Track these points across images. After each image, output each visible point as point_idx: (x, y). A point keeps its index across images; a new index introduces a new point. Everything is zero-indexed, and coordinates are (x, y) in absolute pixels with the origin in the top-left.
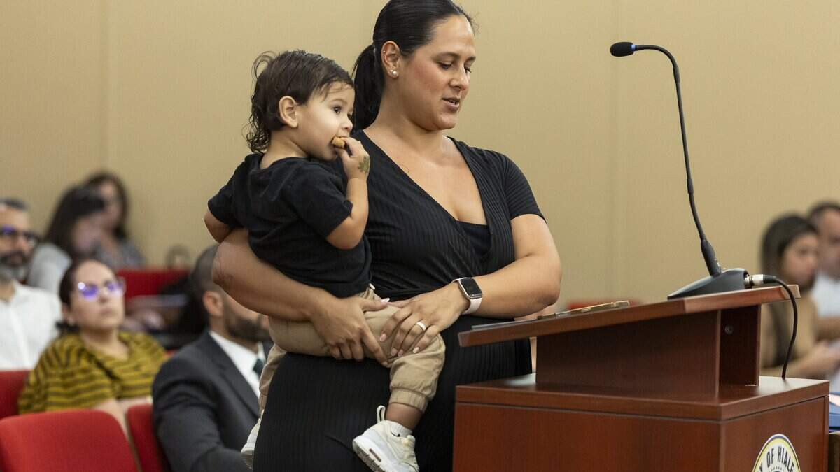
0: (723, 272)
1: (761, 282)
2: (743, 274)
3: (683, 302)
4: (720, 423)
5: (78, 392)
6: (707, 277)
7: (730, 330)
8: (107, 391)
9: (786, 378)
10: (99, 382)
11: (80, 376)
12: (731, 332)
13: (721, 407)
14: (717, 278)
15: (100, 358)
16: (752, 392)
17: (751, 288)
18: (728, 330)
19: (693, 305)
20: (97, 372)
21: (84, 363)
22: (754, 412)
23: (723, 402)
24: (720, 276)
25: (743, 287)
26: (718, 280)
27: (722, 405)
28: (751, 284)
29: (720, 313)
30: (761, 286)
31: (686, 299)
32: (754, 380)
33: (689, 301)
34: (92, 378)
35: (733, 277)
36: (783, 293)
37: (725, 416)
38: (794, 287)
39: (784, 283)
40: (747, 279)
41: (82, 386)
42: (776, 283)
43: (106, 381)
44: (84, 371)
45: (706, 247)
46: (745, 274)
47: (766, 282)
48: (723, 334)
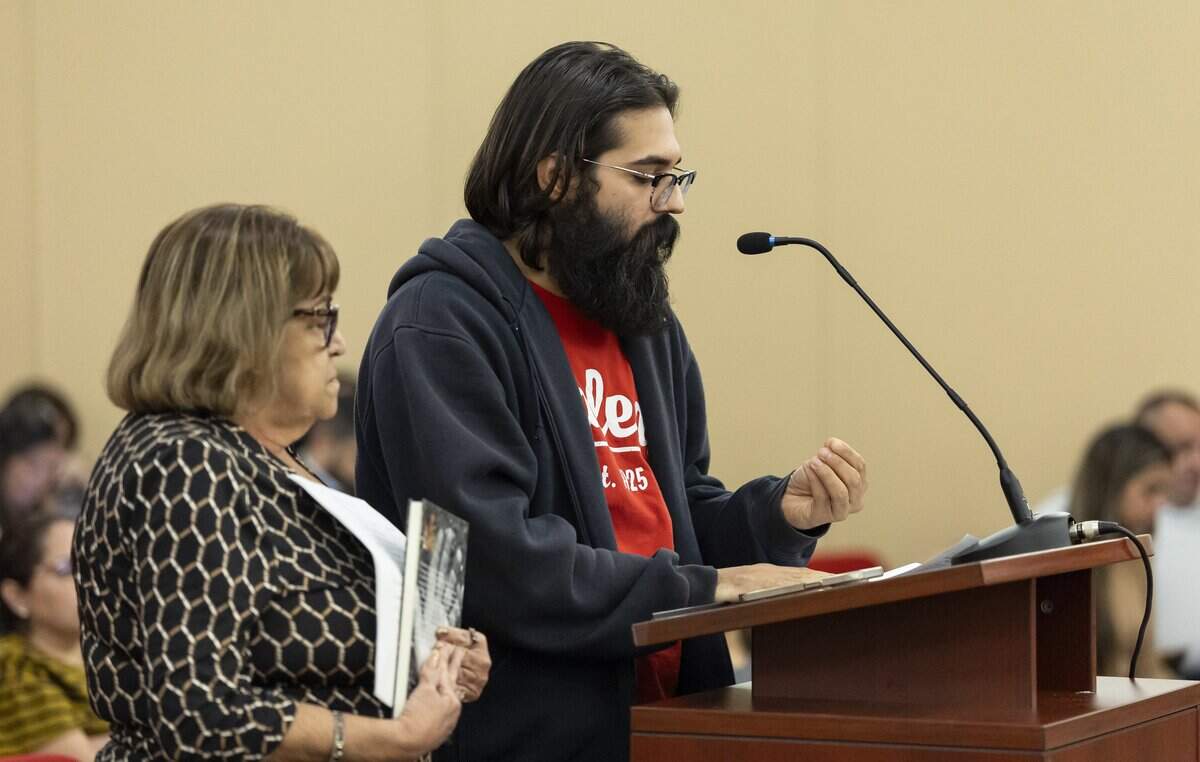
0: (1036, 518)
1: (1095, 532)
2: (1066, 521)
3: (979, 566)
4: (1044, 754)
5: (20, 724)
6: (1010, 527)
7: (1049, 607)
8: (68, 719)
9: (1136, 679)
10: (52, 705)
11: (22, 698)
12: (1049, 610)
13: (1043, 730)
14: (1026, 527)
15: (55, 668)
16: (1086, 704)
17: (1080, 543)
18: (1046, 608)
19: (994, 570)
20: (50, 691)
21: (29, 678)
22: (1093, 735)
23: (1046, 723)
24: (1032, 524)
25: (1069, 541)
26: (1031, 531)
27: (1046, 726)
28: (1080, 537)
29: (1034, 583)
30: (1095, 538)
31: (983, 561)
32: (1089, 685)
33: (988, 565)
34: (42, 700)
35: (1053, 526)
36: (1131, 549)
37: (1049, 745)
38: (1145, 538)
39: (1131, 533)
40: (1074, 529)
41: (25, 714)
42: (1117, 534)
43: (65, 704)
44: (29, 689)
45: (1008, 480)
46: (1071, 520)
47: (1103, 532)
48: (1040, 615)
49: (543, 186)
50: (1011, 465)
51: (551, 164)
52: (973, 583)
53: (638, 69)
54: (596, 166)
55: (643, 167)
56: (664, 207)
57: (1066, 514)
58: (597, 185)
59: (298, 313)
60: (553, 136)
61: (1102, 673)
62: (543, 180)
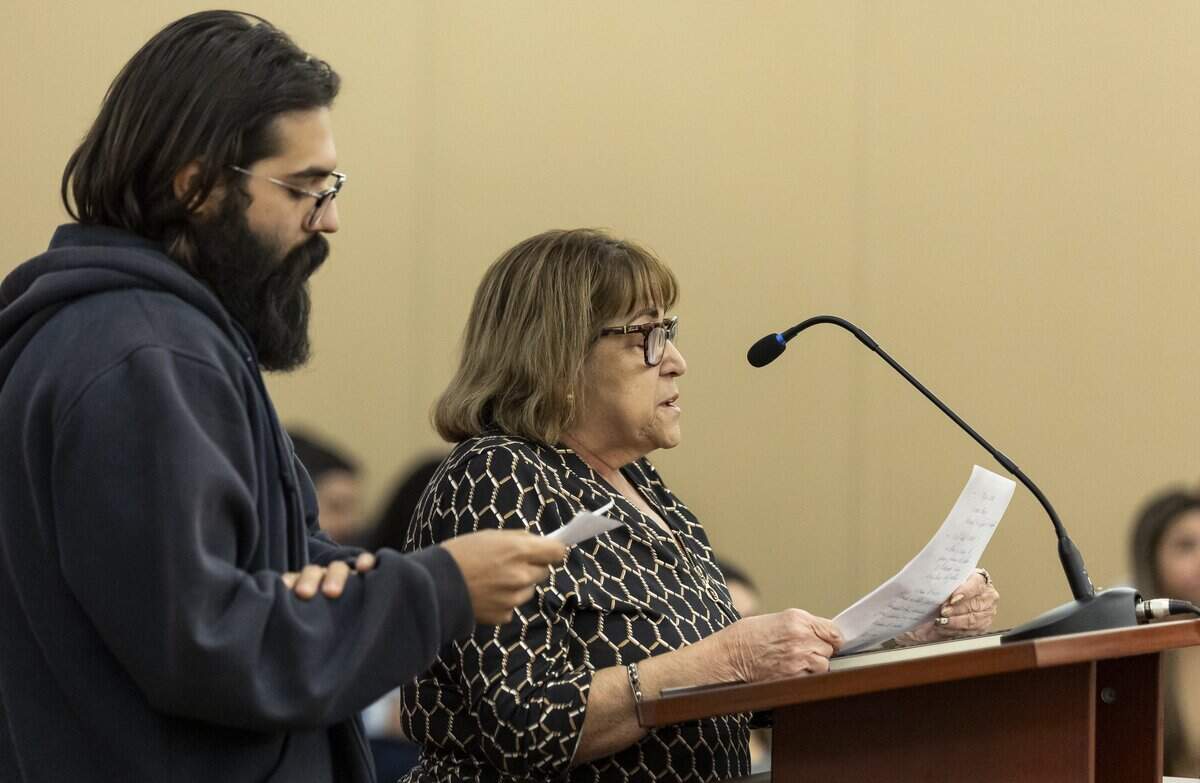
0: (1098, 594)
1: (1165, 611)
2: (1133, 598)
3: (1033, 647)
6: (1070, 604)
7: (1111, 695)
12: (1111, 699)
14: (1088, 604)
17: (1147, 623)
18: (1107, 697)
19: (1050, 651)
24: (1094, 601)
25: (1135, 619)
26: (1090, 609)
28: (1148, 616)
29: (1094, 666)
30: (1164, 618)
31: (1037, 641)
33: (1042, 645)
35: (1119, 603)
40: (1141, 607)
42: (1191, 614)
45: (1066, 550)
46: (1137, 598)
47: (1175, 611)
48: (1100, 704)
49: (179, 193)
50: (1070, 534)
51: (193, 171)
52: (1027, 664)
53: (301, 57)
54: (249, 176)
55: (301, 180)
56: (317, 224)
57: (1133, 590)
58: (248, 198)
59: (606, 333)
60: (202, 135)
61: (1168, 773)
62: (181, 186)
